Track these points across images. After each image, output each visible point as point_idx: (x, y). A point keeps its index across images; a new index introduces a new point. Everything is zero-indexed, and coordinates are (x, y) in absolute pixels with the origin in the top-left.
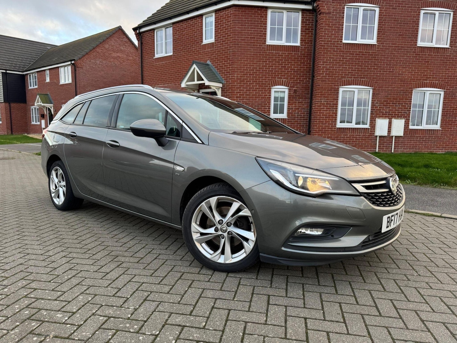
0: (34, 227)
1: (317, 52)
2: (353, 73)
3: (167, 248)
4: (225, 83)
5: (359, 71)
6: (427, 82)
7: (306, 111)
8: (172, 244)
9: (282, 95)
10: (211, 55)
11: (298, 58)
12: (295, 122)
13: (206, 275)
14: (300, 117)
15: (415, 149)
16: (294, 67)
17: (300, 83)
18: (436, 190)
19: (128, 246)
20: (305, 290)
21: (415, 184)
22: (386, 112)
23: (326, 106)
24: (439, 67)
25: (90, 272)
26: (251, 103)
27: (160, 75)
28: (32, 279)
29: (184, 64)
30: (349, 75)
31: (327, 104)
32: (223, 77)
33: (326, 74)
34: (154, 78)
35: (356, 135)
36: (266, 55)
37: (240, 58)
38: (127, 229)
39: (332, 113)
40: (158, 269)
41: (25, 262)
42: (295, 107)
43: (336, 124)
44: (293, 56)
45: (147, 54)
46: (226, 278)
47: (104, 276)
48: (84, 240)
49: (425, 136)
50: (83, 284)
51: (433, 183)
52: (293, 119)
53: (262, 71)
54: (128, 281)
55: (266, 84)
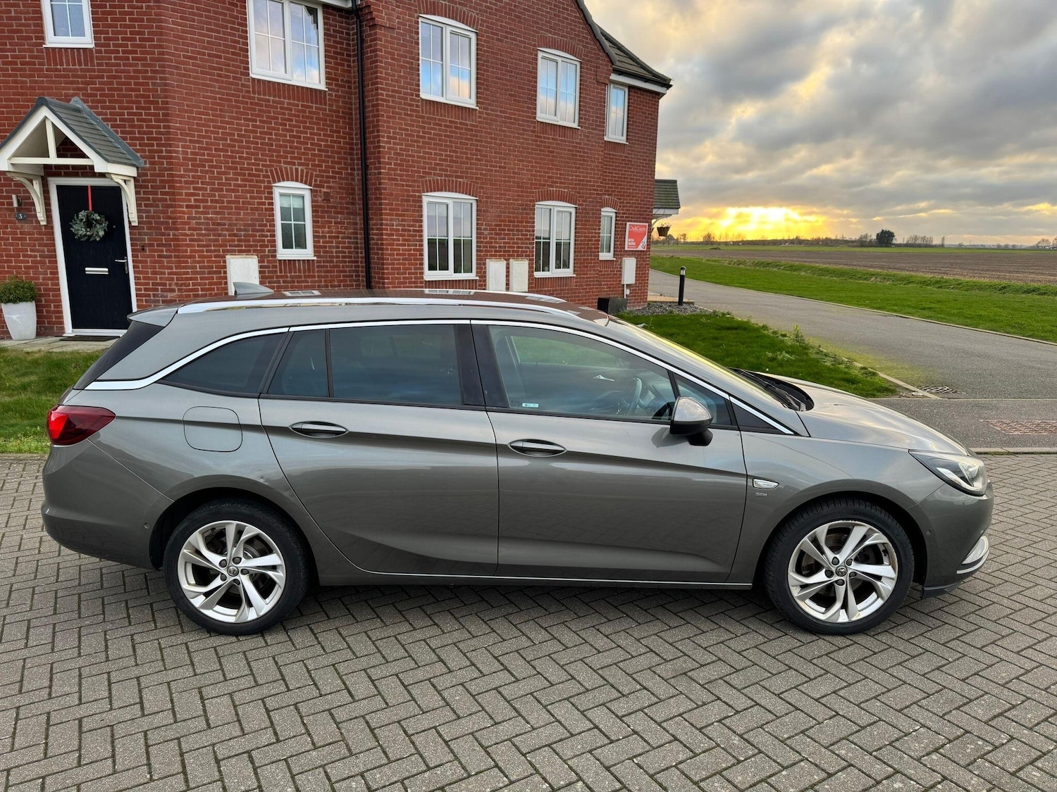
1: (372, 111)
2: (442, 165)
4: (147, 165)
5: (453, 161)
6: (554, 191)
7: (352, 243)
9: (296, 204)
10: (84, 83)
11: (326, 120)
12: (334, 267)
14: (343, 257)
16: (318, 140)
17: (335, 178)
22: (499, 247)
23: (401, 235)
26: (227, 222)
30: (436, 169)
32: (137, 151)
33: (395, 164)
36: (251, 104)
37: (188, 106)
39: (414, 250)
42: (329, 232)
43: (423, 273)
44: (314, 113)
49: (555, 290)
52: (328, 262)
53: (247, 142)
55: (259, 176)
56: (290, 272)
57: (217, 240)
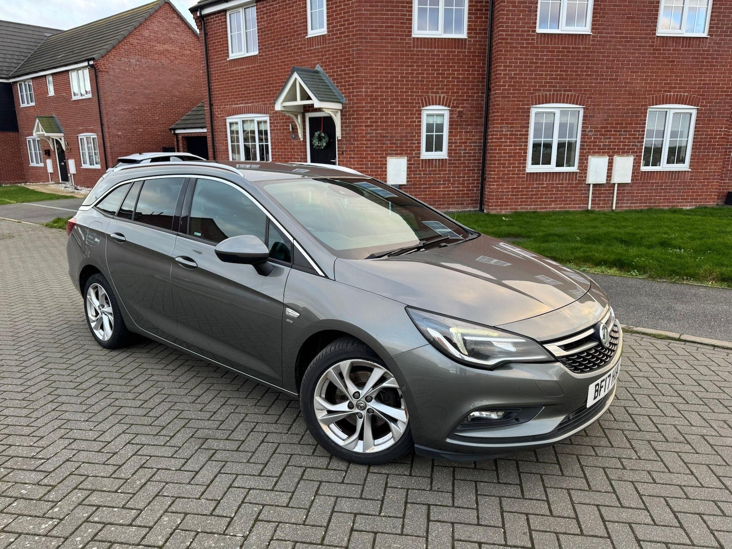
0: (73, 385)
1: (495, 48)
2: (552, 83)
3: (277, 421)
4: (347, 102)
5: (562, 79)
6: (670, 95)
7: (477, 146)
8: (283, 411)
9: (439, 120)
10: (322, 56)
11: (465, 60)
12: (461, 163)
13: (338, 472)
14: (469, 156)
15: (649, 203)
16: (457, 74)
17: (468, 100)
18: (676, 288)
19: (220, 419)
20: (479, 493)
21: (644, 276)
22: (604, 145)
23: (509, 138)
24: (690, 69)
25: (171, 472)
26: (389, 135)
27: (239, 88)
28: (89, 487)
29: (278, 70)
30: (546, 87)
31: (510, 135)
32: (343, 93)
33: (509, 86)
34: (229, 93)
35: (557, 184)
36: (411, 55)
37: (370, 61)
38: (213, 384)
39: (519, 149)
40: (268, 461)
41: (73, 456)
42: (459, 139)
43: (525, 167)
44: (456, 56)
45: (217, 52)
46: (367, 474)
47: (193, 478)
48: (152, 409)
49: (664, 183)
50: (165, 494)
51: (672, 275)
52: (457, 160)
53: (406, 81)
54: (228, 486)
55: (413, 103)
56: (429, 168)
57: (382, 147)
